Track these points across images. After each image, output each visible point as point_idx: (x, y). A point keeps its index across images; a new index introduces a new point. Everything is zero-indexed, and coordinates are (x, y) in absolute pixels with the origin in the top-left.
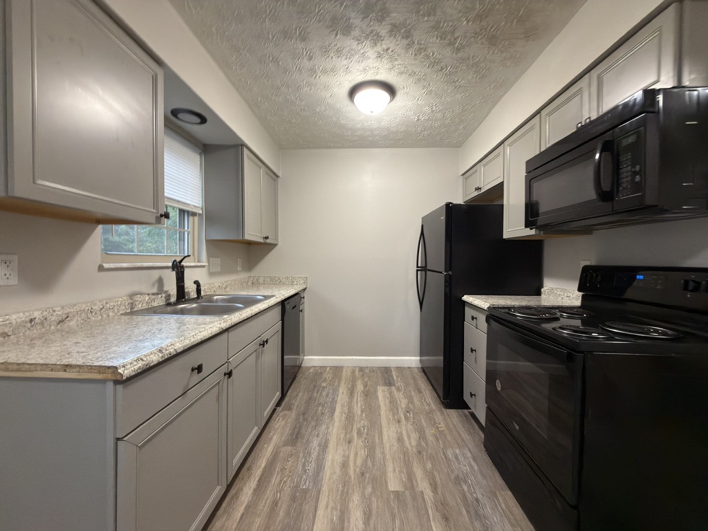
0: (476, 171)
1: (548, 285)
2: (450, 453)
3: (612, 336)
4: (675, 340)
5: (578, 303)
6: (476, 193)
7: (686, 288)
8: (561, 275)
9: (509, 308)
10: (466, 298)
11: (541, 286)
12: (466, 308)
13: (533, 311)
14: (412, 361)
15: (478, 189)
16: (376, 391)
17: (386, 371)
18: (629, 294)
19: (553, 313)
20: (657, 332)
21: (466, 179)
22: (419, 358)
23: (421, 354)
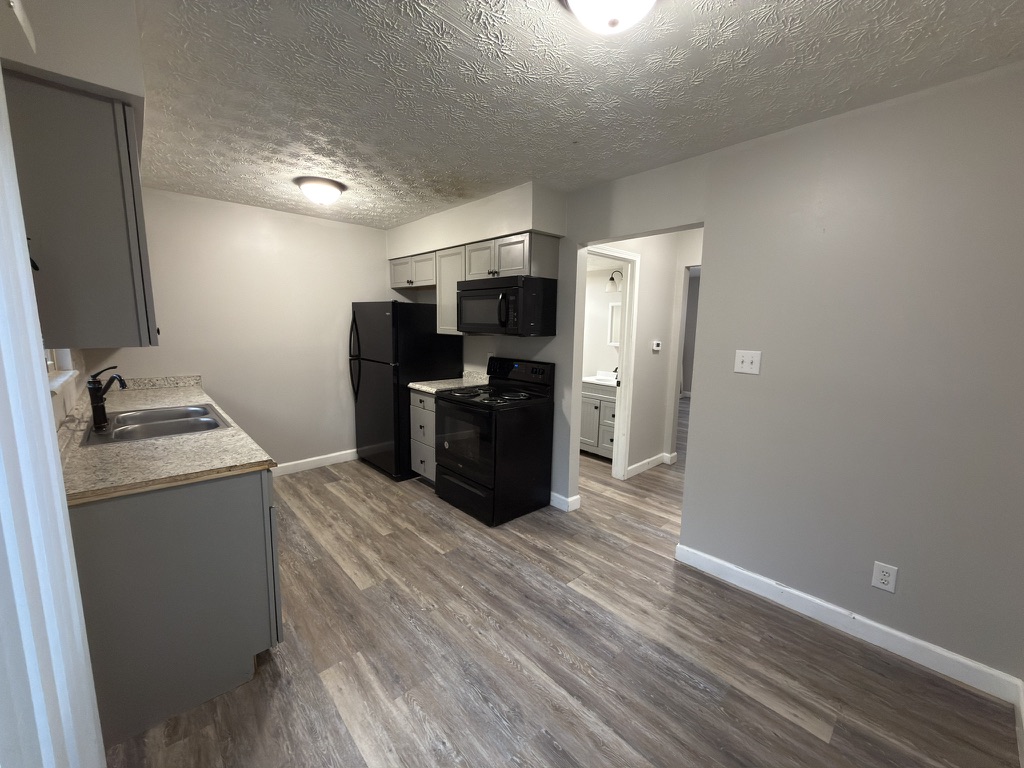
0: (407, 263)
1: (467, 369)
2: (414, 505)
3: (506, 400)
4: (529, 398)
5: (486, 382)
6: (407, 285)
7: (532, 372)
8: (473, 363)
9: (451, 390)
10: (411, 385)
11: (462, 371)
12: (412, 394)
13: (465, 391)
14: (349, 454)
15: (411, 282)
16: (326, 489)
17: (322, 471)
18: (511, 376)
19: (474, 391)
20: (523, 395)
21: (395, 265)
22: (355, 450)
23: (358, 447)
